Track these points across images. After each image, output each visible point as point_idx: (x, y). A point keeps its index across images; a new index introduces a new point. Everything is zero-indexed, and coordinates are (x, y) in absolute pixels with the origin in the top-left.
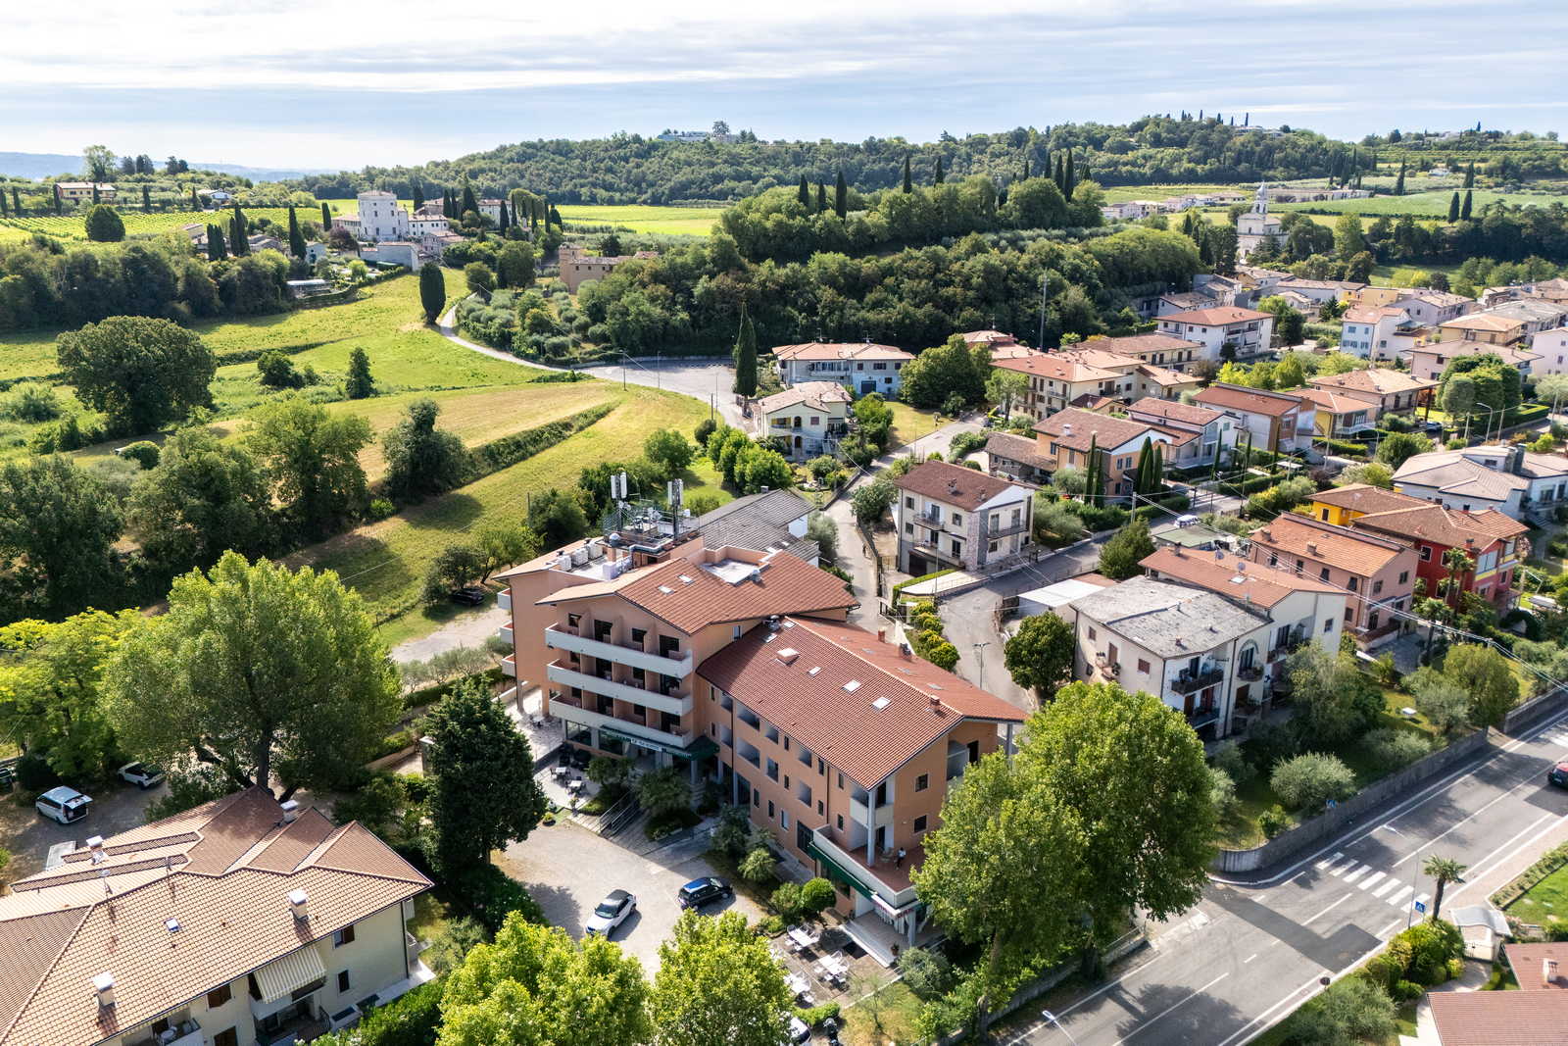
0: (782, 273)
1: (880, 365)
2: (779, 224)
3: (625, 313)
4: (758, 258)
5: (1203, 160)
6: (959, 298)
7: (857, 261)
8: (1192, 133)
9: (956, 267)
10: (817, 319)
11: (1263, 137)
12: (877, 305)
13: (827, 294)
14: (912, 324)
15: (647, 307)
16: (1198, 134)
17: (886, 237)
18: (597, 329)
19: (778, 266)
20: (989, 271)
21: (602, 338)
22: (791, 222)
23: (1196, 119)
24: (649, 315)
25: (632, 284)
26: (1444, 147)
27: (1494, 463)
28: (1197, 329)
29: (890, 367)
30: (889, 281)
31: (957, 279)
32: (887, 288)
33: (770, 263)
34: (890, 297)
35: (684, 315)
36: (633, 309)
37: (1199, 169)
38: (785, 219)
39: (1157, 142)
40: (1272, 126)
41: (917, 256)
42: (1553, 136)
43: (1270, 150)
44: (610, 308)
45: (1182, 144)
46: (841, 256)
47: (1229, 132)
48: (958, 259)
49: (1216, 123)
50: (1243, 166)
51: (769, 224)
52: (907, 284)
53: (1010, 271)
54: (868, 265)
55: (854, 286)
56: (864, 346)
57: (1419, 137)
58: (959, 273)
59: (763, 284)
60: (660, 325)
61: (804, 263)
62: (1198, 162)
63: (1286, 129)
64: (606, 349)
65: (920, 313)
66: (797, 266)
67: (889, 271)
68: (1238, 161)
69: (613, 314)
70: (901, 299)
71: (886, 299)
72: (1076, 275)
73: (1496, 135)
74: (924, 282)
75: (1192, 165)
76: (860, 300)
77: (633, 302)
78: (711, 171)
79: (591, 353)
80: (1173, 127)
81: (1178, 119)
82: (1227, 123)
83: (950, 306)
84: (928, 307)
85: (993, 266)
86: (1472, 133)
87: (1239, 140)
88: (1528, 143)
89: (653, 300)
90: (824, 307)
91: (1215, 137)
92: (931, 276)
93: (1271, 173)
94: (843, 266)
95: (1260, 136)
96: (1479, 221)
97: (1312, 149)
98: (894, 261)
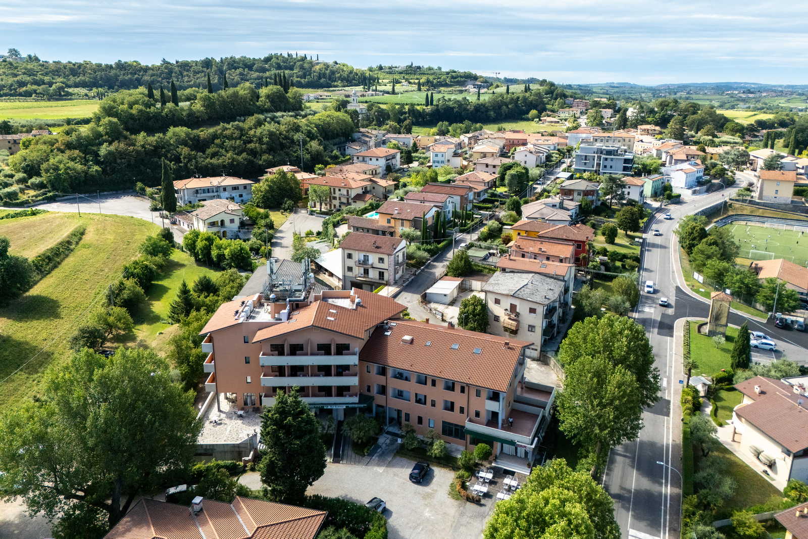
0: (153, 139)
1: (235, 188)
2: (141, 111)
3: (56, 169)
4: (136, 132)
5: (304, 76)
6: (258, 149)
7: (195, 131)
8: (295, 63)
9: (252, 132)
10: (181, 165)
11: (328, 66)
12: (214, 155)
13: (185, 151)
14: (238, 165)
15: (71, 164)
16: (298, 64)
17: (206, 117)
18: (35, 180)
19: (148, 135)
20: (271, 134)
21: (41, 186)
22: (148, 110)
23: (294, 56)
24: (74, 169)
25: (52, 151)
26: (401, 73)
27: (555, 206)
28: (374, 160)
29: (241, 188)
30: (217, 141)
31: (255, 139)
32: (218, 146)
33: (143, 134)
34: (221, 150)
35: (96, 168)
36: (62, 166)
37: (302, 80)
38: (144, 108)
39: (279, 67)
40: (330, 62)
41: (230, 127)
42: (440, 68)
43: (333, 73)
44: (44, 166)
45: (291, 68)
46: (185, 129)
47: (312, 64)
48: (251, 129)
49: (304, 59)
50: (323, 80)
51: (134, 111)
52: (228, 143)
53: (280, 134)
54: (204, 133)
55: (199, 145)
56: (223, 178)
57: (390, 68)
58: (254, 136)
59: (143, 146)
60: (83, 175)
61: (164, 134)
62: (301, 78)
63: (336, 63)
64: (45, 194)
65: (240, 158)
66: (161, 135)
67: (215, 136)
68: (320, 78)
69: (47, 171)
70: (227, 151)
71: (218, 151)
72: (311, 136)
73: (419, 68)
74: (238, 142)
75: (299, 79)
76: (204, 152)
77: (60, 162)
78: (16, 79)
79: (36, 196)
80: (285, 60)
81: (286, 56)
82: (309, 58)
83: (253, 153)
84: (244, 155)
85: (273, 132)
86: (411, 67)
87: (317, 67)
88: (432, 71)
89: (73, 159)
90: (185, 158)
91: (306, 65)
92: (240, 138)
93: (336, 83)
94: (187, 134)
95: (327, 66)
96: (437, 105)
97: (351, 72)
98: (217, 131)
